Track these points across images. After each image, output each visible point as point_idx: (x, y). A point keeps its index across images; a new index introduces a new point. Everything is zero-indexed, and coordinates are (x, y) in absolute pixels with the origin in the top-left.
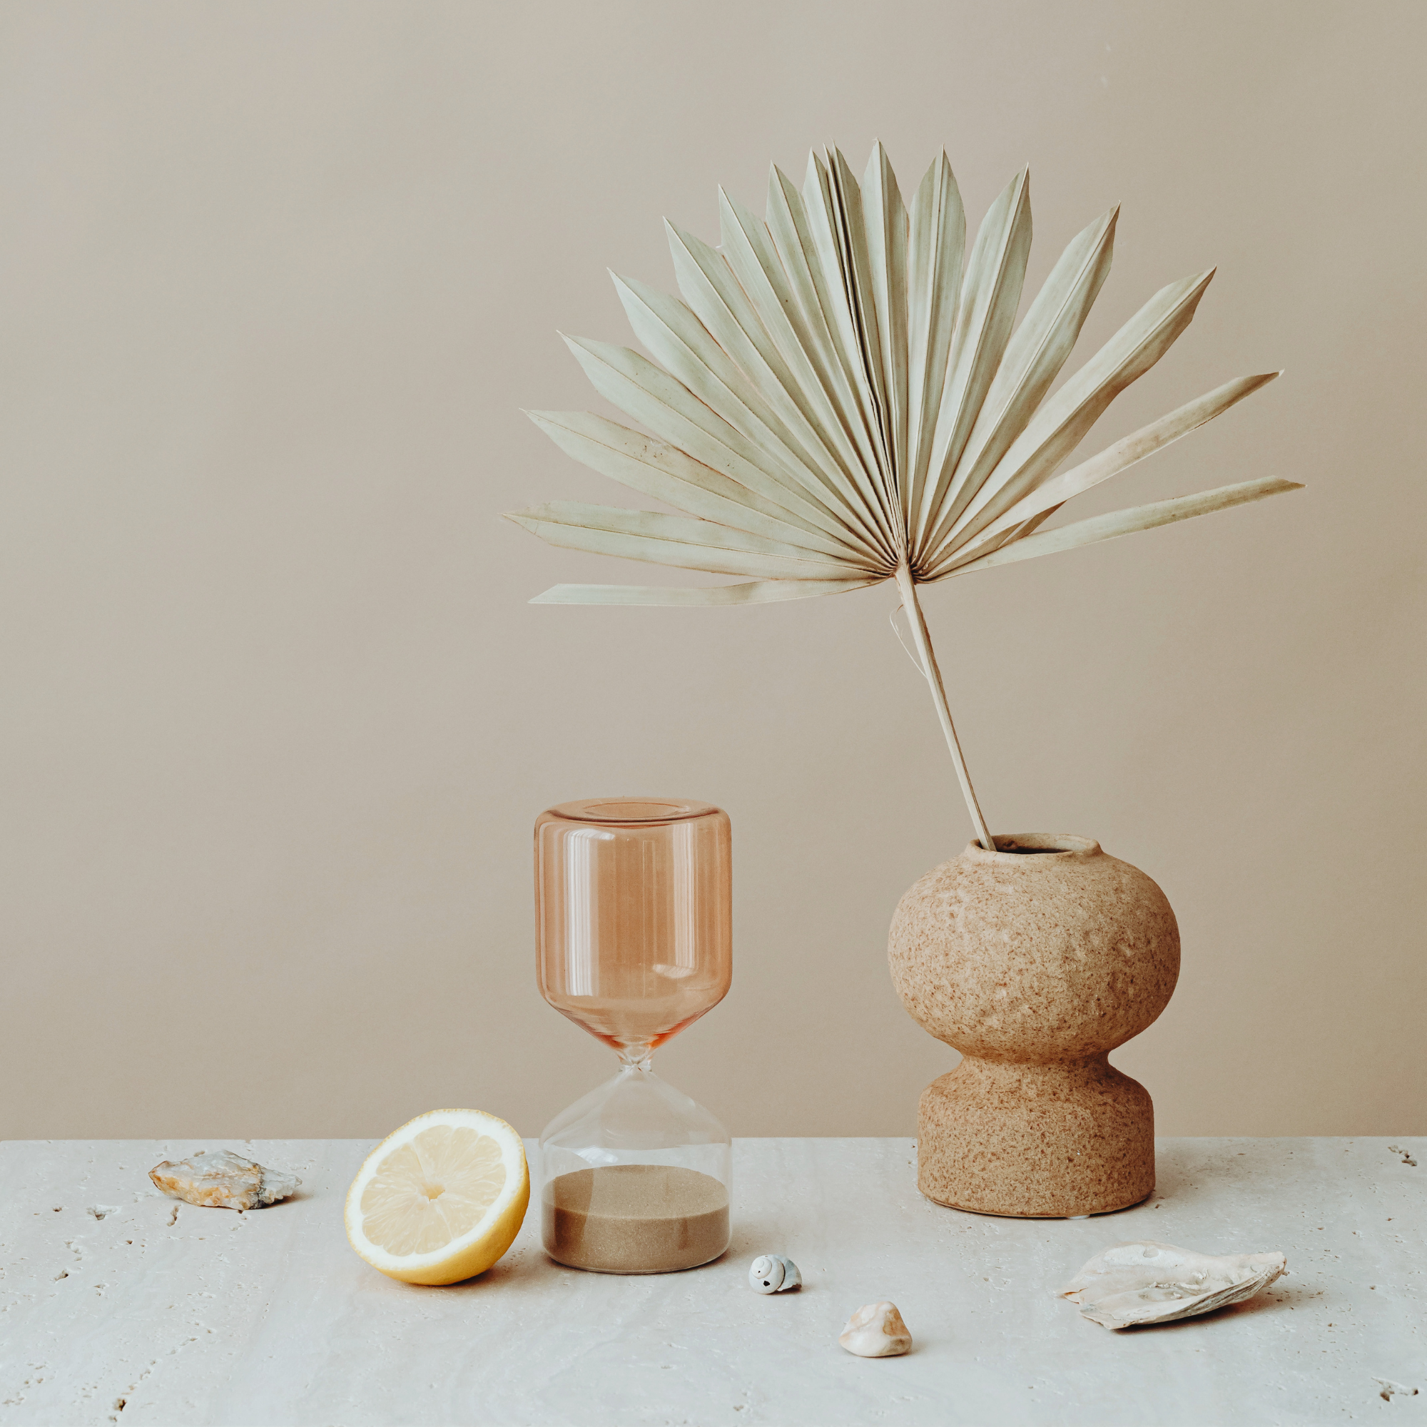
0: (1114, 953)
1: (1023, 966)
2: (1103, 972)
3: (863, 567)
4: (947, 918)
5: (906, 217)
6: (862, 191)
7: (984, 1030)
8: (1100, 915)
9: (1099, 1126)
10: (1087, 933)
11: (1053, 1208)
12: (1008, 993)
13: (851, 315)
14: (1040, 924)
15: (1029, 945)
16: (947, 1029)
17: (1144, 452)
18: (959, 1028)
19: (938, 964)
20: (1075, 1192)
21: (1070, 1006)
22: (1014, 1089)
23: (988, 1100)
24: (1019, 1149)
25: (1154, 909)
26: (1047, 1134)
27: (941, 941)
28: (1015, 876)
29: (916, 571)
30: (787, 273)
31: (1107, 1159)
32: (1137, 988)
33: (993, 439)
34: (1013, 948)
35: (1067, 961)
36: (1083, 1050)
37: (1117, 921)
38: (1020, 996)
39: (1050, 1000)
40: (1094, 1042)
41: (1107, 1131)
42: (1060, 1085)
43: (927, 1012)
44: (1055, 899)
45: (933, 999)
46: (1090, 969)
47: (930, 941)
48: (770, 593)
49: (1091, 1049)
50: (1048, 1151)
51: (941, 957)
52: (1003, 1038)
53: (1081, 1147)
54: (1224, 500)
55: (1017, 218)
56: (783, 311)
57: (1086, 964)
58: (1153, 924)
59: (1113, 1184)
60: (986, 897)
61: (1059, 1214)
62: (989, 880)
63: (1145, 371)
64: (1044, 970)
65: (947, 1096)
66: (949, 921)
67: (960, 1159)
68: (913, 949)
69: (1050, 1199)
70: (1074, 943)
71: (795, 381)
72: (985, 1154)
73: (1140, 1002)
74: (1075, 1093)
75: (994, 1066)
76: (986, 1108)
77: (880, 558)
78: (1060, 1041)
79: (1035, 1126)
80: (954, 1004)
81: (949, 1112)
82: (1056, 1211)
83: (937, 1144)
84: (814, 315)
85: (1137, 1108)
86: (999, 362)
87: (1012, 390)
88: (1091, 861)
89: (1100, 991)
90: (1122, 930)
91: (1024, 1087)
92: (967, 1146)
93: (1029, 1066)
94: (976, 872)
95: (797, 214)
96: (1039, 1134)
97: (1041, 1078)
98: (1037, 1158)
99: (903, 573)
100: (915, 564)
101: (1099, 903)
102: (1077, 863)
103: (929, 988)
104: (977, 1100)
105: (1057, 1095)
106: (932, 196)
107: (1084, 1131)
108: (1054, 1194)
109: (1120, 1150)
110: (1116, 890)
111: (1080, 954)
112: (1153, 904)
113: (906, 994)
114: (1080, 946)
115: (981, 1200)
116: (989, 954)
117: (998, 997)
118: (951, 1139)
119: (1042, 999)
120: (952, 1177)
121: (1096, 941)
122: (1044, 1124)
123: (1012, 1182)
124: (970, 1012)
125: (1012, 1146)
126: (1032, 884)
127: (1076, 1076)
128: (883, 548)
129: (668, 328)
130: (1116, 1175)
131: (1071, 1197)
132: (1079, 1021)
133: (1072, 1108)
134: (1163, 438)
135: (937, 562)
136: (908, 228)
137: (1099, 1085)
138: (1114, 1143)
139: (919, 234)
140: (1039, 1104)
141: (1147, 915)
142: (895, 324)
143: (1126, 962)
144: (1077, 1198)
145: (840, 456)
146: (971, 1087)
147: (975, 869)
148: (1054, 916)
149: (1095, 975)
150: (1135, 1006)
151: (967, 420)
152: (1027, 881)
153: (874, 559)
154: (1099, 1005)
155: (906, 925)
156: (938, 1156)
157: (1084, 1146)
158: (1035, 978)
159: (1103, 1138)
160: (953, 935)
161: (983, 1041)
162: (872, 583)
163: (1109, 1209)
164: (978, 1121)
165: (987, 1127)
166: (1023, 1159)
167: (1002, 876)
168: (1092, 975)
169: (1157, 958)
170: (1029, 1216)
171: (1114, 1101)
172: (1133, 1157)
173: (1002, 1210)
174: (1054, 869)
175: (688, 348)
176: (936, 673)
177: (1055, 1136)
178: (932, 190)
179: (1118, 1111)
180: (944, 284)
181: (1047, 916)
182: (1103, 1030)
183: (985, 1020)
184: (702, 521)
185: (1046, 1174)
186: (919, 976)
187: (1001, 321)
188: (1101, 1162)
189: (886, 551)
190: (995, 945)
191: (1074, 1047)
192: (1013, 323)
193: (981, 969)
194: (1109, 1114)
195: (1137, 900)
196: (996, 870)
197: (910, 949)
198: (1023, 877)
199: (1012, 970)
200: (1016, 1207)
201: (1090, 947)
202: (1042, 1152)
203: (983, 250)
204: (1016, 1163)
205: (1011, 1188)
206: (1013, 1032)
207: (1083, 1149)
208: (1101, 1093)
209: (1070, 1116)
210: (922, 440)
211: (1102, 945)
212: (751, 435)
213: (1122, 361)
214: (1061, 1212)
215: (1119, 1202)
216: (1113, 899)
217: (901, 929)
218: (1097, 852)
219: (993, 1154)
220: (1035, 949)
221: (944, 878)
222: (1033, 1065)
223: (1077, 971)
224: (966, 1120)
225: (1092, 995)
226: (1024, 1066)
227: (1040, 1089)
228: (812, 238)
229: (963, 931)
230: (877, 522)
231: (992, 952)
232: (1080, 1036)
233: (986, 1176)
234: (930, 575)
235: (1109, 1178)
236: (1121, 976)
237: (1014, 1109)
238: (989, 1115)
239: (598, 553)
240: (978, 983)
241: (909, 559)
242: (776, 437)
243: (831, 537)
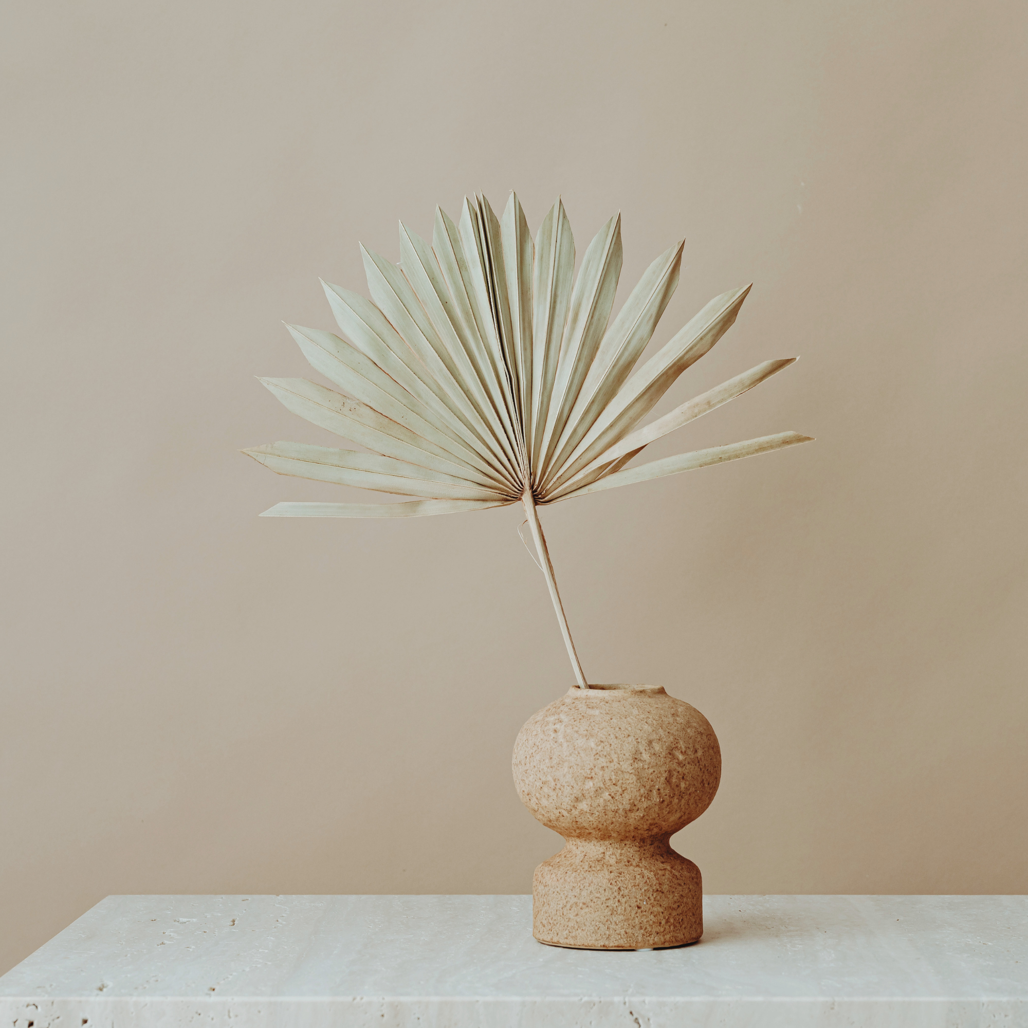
0: (670, 756)
1: (605, 764)
2: (663, 769)
3: (498, 492)
4: (551, 733)
5: (532, 245)
6: (501, 227)
7: (577, 813)
8: (660, 730)
9: (660, 884)
10: (650, 742)
11: (626, 942)
12: (594, 784)
13: (492, 312)
14: (617, 735)
15: (609, 750)
16: (552, 814)
17: (700, 412)
18: (560, 813)
19: (545, 766)
20: (642, 931)
21: (638, 794)
22: (600, 859)
23: (581, 866)
24: (602, 899)
25: (701, 729)
26: (622, 888)
27: (547, 749)
28: (601, 704)
29: (537, 495)
30: (447, 284)
31: (665, 908)
32: (687, 783)
33: (593, 402)
34: (598, 751)
35: (636, 761)
36: (649, 830)
37: (673, 734)
38: (602, 786)
39: (623, 789)
40: (656, 823)
41: (665, 888)
42: (632, 856)
43: (537, 802)
44: (628, 719)
45: (541, 792)
46: (652, 767)
47: (540, 750)
48: (431, 509)
49: (655, 829)
50: (623, 901)
51: (547, 761)
52: (591, 819)
53: (647, 898)
54: (757, 448)
55: (612, 247)
56: (443, 309)
57: (649, 764)
58: (700, 739)
59: (670, 927)
60: (580, 718)
61: (630, 946)
62: (582, 707)
63: (702, 355)
64: (620, 767)
65: (552, 866)
66: (553, 735)
67: (561, 909)
68: (528, 757)
69: (624, 936)
70: (642, 749)
71: (451, 358)
72: (578, 904)
73: (690, 794)
74: (644, 862)
75: (586, 843)
76: (579, 871)
77: (511, 485)
78: (632, 821)
79: (613, 883)
80: (556, 794)
81: (553, 876)
82: (629, 945)
83: (545, 900)
84: (466, 314)
85: (688, 874)
86: (597, 348)
87: (606, 368)
88: (657, 696)
89: (660, 783)
90: (677, 741)
91: (607, 857)
92: (565, 899)
93: (611, 842)
94: (574, 703)
95: (455, 242)
96: (616, 888)
97: (619, 851)
98: (615, 906)
99: (527, 497)
100: (536, 491)
101: (660, 721)
102: (647, 697)
103: (539, 784)
104: (574, 866)
105: (630, 863)
106: (551, 231)
107: (649, 887)
108: (627, 932)
109: (675, 902)
110: (673, 714)
111: (646, 756)
112: (700, 726)
113: (523, 791)
114: (645, 750)
115: (575, 937)
116: (580, 756)
117: (587, 787)
118: (554, 895)
119: (618, 788)
120: (555, 923)
121: (657, 747)
122: (620, 881)
123: (597, 923)
124: (567, 799)
125: (596, 898)
126: (612, 709)
127: (644, 850)
128: (513, 478)
129: (361, 320)
130: (672, 920)
131: (639, 934)
132: (645, 805)
133: (640, 871)
134: (713, 403)
135: (551, 489)
136: (534, 253)
137: (661, 857)
138: (671, 897)
139: (542, 257)
140: (617, 868)
141: (695, 732)
142: (524, 320)
143: (679, 763)
144: (643, 935)
145: (483, 413)
146: (570, 859)
147: (574, 701)
148: (627, 729)
149: (656, 772)
150: (686, 797)
151: (574, 388)
152: (609, 707)
153: (507, 486)
154: (659, 794)
155: (524, 741)
156: (546, 908)
157: (649, 898)
158: (613, 773)
159: (663, 893)
160: (556, 744)
161: (577, 822)
162: (505, 504)
163: (667, 945)
164: (573, 880)
165: (579, 884)
166: (605, 907)
167: (592, 704)
168: (654, 771)
169: (702, 763)
170: (609, 948)
171: (672, 868)
172: (685, 909)
173: (590, 945)
174: (630, 700)
175: (375, 334)
176: (550, 566)
177: (628, 890)
178: (552, 227)
179: (674, 875)
180: (559, 292)
181: (622, 729)
182: (663, 813)
183: (577, 805)
184: (384, 457)
185: (621, 917)
186: (532, 776)
187: (599, 319)
188: (661, 910)
189: (515, 481)
190: (585, 750)
191: (642, 826)
192: (608, 321)
193: (575, 767)
194: (667, 876)
195: (688, 722)
196: (588, 701)
197: (526, 757)
198: (607, 704)
199: (596, 767)
200: (599, 941)
201: (653, 752)
202: (619, 901)
203: (587, 269)
204: (600, 910)
205: (596, 928)
206: (597, 813)
207: (648, 900)
208: (663, 863)
209: (639, 876)
210: (542, 403)
211: (662, 750)
212: (419, 396)
213: (685, 348)
214: (632, 945)
215: (674, 940)
216: (671, 720)
217: (520, 745)
218: (662, 691)
219: (584, 904)
220: (613, 752)
221: (552, 708)
222: (613, 842)
223: (643, 768)
224: (565, 880)
225: (654, 786)
226: (607, 843)
227: (619, 859)
228: (465, 258)
229: (562, 741)
230: (509, 460)
231: (582, 755)
232: (647, 817)
233: (578, 920)
234: (546, 499)
235: (667, 922)
236: (675, 774)
237: (599, 871)
238: (581, 876)
239: (308, 479)
240: (573, 777)
241: (532, 487)
242: (437, 397)
243: (475, 469)
